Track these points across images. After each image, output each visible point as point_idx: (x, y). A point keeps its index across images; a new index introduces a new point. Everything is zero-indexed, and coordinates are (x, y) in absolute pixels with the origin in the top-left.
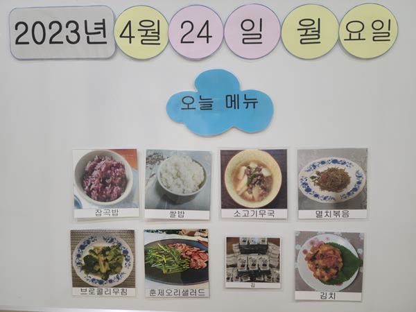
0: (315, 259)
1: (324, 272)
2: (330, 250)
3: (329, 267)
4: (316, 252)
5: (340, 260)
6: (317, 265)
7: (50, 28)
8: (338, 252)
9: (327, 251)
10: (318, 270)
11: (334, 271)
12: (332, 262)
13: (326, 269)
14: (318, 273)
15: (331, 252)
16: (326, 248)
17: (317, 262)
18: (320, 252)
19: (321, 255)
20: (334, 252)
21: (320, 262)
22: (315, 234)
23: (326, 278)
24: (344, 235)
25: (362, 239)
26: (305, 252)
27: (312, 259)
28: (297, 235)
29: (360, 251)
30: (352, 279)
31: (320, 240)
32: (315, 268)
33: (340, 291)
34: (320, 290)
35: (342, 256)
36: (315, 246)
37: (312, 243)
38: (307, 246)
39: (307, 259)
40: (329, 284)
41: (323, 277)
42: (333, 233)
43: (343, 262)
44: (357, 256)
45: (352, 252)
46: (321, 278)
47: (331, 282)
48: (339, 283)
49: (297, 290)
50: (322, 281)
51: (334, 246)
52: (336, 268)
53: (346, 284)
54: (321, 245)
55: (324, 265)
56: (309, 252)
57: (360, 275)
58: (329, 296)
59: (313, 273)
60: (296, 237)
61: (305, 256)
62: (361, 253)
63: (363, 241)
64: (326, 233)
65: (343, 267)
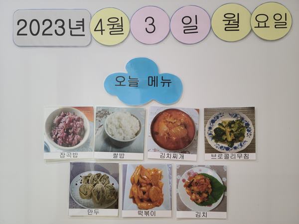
0: (192, 185)
1: (198, 196)
2: (202, 179)
3: (201, 192)
4: (191, 180)
5: (210, 186)
6: (193, 190)
7: (43, 24)
8: (208, 181)
9: (200, 179)
10: (194, 194)
11: (205, 195)
12: (204, 188)
13: (200, 194)
14: (193, 197)
15: (203, 180)
16: (199, 178)
17: (192, 188)
18: (195, 181)
19: (196, 182)
20: (205, 180)
21: (195, 188)
22: (191, 167)
23: (200, 201)
24: (213, 168)
25: (225, 170)
26: (184, 181)
27: (189, 186)
28: (178, 168)
29: (224, 179)
30: (219, 201)
31: (194, 172)
32: (191, 193)
33: (211, 211)
34: (196, 210)
35: (211, 183)
36: (191, 176)
37: (189, 174)
38: (185, 176)
39: (185, 186)
40: (202, 206)
41: (197, 200)
42: (204, 166)
43: (212, 188)
44: (222, 184)
45: (219, 180)
46: (196, 201)
47: (203, 204)
48: (210, 204)
49: (178, 210)
50: (197, 203)
51: (205, 176)
52: (207, 193)
53: (215, 205)
54: (195, 175)
55: (198, 190)
56: (187, 180)
57: (225, 198)
58: (202, 215)
59: (190, 197)
60: (177, 169)
61: (184, 184)
62: (225, 181)
63: (226, 172)
64: (199, 166)
65: (212, 192)
